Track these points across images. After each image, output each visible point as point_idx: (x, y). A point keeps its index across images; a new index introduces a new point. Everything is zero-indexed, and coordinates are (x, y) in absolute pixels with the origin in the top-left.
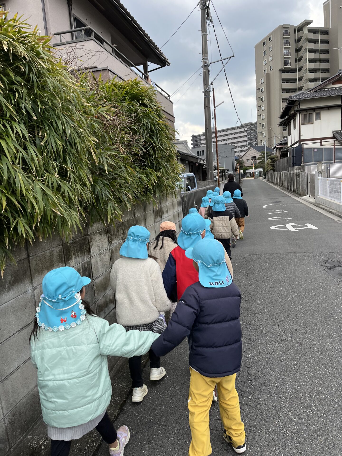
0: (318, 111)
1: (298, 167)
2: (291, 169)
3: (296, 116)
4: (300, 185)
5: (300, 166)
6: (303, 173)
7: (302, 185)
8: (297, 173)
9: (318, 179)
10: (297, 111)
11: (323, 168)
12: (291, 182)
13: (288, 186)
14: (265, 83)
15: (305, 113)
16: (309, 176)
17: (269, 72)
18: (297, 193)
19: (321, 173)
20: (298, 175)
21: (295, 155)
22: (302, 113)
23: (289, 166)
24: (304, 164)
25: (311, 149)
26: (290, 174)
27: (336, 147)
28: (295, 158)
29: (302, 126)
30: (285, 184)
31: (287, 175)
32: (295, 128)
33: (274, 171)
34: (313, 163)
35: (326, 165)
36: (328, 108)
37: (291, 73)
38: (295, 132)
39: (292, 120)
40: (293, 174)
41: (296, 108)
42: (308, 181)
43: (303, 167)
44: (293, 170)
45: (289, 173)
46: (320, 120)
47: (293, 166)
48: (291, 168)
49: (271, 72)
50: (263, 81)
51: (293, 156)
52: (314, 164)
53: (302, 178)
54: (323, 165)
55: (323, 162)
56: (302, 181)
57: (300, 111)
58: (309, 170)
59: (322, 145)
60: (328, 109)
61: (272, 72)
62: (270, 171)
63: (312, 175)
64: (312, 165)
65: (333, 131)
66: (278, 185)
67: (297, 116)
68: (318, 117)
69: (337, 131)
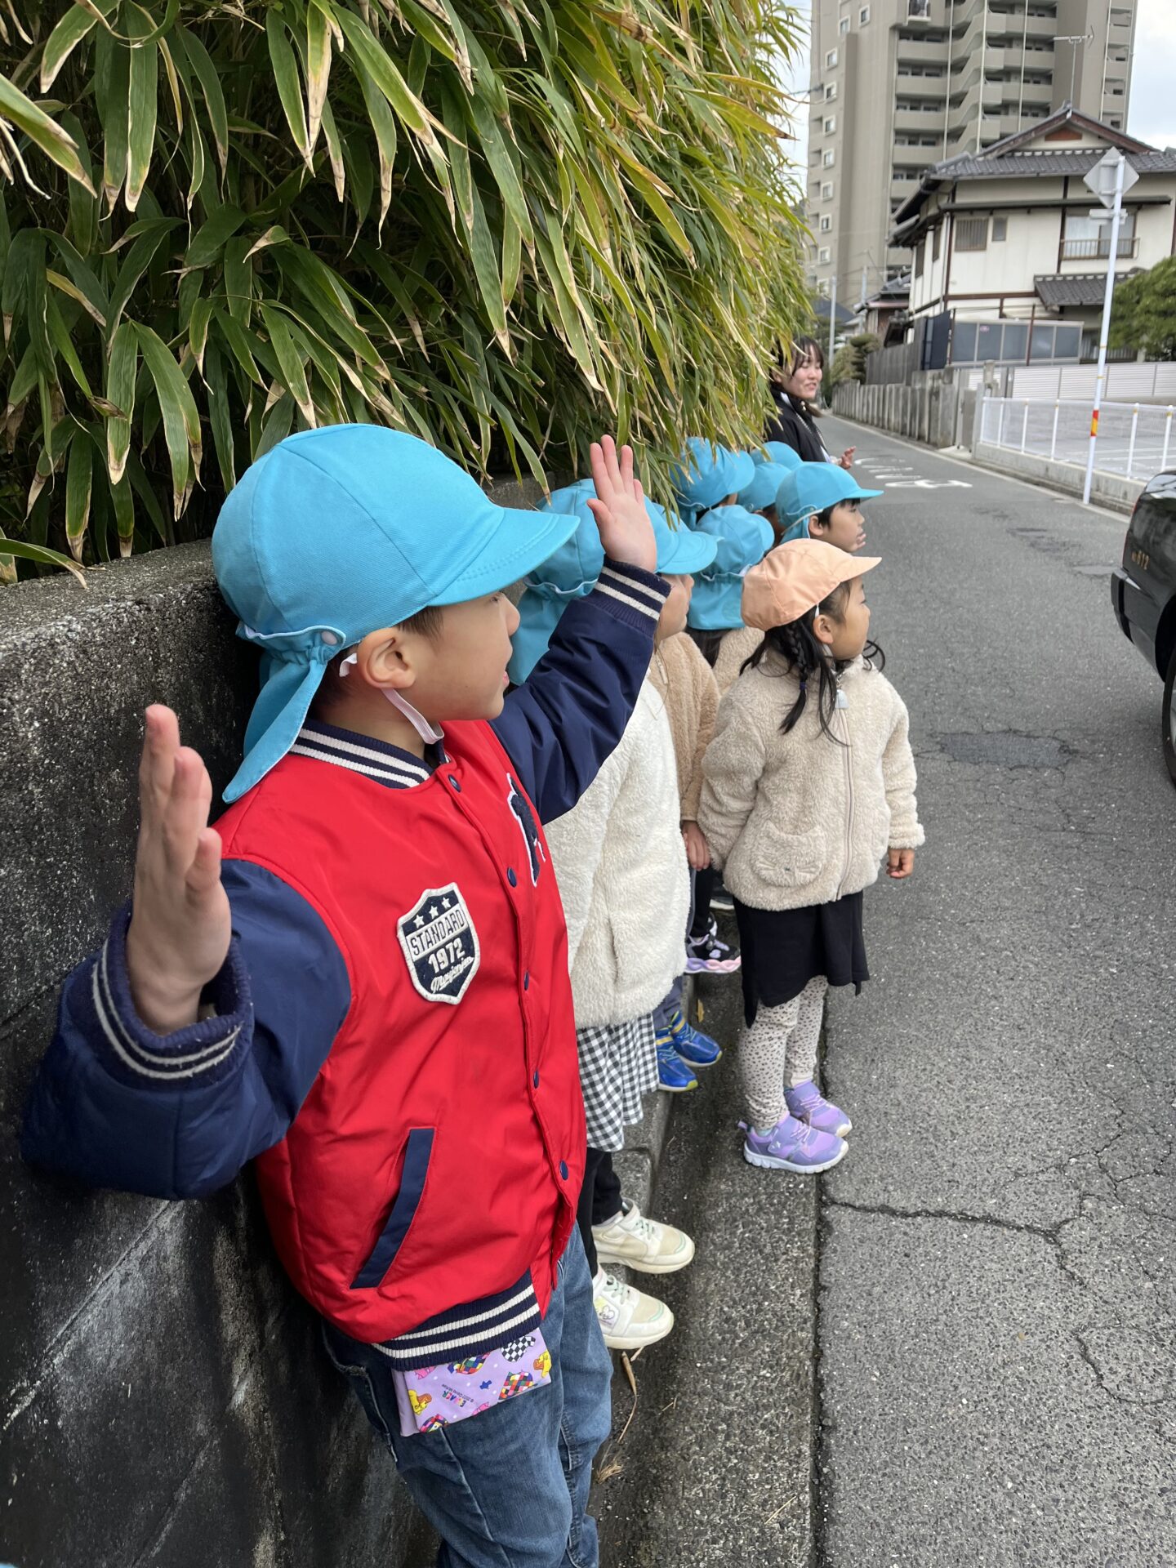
0: (1000, 215)
1: (936, 372)
2: (918, 378)
3: (941, 223)
4: (937, 421)
5: (942, 371)
6: (948, 390)
7: (943, 418)
8: (932, 388)
9: (983, 402)
10: (946, 210)
11: (997, 377)
12: (916, 413)
13: (904, 426)
14: (842, 69)
15: (967, 217)
16: (961, 397)
17: (857, 30)
18: (929, 442)
19: (989, 387)
20: (935, 393)
21: (929, 338)
22: (959, 217)
23: (912, 369)
24: (954, 364)
25: (972, 326)
26: (913, 391)
27: (1036, 322)
28: (929, 346)
29: (954, 254)
30: (894, 419)
31: (905, 395)
32: (935, 256)
33: (862, 383)
34: (975, 363)
35: (1005, 369)
36: (1029, 209)
37: (929, 40)
38: (933, 270)
39: (930, 235)
40: (923, 391)
41: (944, 202)
42: (960, 410)
43: (950, 372)
44: (923, 381)
45: (909, 389)
46: (1004, 239)
47: (923, 369)
48: (916, 375)
49: (864, 33)
50: (835, 59)
51: (925, 342)
52: (978, 367)
53: (944, 400)
54: (1000, 369)
55: (1001, 362)
56: (944, 409)
57: (953, 212)
58: (964, 381)
59: (1002, 316)
60: (1029, 212)
61: (866, 30)
62: (846, 382)
63: (971, 395)
64: (972, 367)
65: (1035, 277)
66: (872, 424)
67: (946, 223)
68: (1000, 233)
69: (1044, 277)
